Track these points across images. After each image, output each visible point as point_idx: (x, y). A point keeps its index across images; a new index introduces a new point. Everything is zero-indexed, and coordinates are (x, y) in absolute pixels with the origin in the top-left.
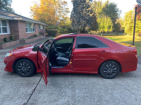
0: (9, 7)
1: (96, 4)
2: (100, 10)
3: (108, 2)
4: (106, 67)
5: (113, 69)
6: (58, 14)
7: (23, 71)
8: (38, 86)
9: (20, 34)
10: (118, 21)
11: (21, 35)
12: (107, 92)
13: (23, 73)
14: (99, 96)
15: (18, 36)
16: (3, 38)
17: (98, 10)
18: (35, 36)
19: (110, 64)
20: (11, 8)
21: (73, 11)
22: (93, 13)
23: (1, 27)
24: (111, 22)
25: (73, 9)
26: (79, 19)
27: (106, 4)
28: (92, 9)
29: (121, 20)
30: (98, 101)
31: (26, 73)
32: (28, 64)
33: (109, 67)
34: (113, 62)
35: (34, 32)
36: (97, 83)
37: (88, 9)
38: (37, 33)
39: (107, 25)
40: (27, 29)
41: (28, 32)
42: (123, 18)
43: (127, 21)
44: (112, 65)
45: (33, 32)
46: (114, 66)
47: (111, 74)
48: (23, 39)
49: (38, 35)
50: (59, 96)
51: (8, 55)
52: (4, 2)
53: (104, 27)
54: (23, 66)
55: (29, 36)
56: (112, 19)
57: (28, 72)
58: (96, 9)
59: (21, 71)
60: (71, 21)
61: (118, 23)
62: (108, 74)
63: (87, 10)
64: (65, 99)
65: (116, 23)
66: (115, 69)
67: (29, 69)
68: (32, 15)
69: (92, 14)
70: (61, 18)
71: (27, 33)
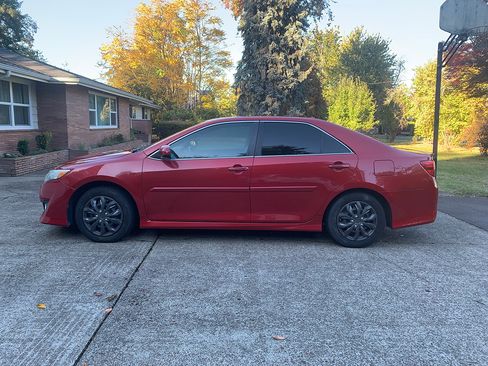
0: (26, 45)
1: (320, 39)
2: (334, 61)
3: (359, 33)
4: (345, 210)
5: (365, 216)
6: (194, 71)
7: (100, 224)
8: (146, 261)
9: (70, 129)
10: (392, 95)
11: (73, 134)
12: (348, 274)
13: (98, 229)
14: (325, 282)
15: (66, 135)
16: (15, 140)
17: (325, 61)
18: (119, 139)
19: (358, 203)
20: (34, 49)
21: (244, 60)
22: (310, 69)
23: (12, 104)
24: (370, 99)
25: (244, 53)
26: (264, 88)
27: (352, 41)
28: (307, 54)
29: (401, 92)
30: (319, 293)
31: (107, 230)
32: (113, 202)
33: (355, 212)
34: (367, 197)
35: (116, 127)
36: (318, 255)
37: (293, 56)
38: (125, 131)
39: (358, 109)
40: (92, 114)
41: (97, 127)
42: (409, 86)
43: (421, 95)
44: (363, 206)
45: (111, 127)
46: (370, 207)
47: (361, 234)
48: (81, 147)
49: (129, 138)
50: (210, 283)
51: (55, 174)
52: (10, 30)
53: (346, 115)
54: (99, 207)
55: (99, 138)
56: (372, 88)
57: (115, 226)
58: (322, 58)
59: (91, 223)
60: (236, 94)
61: (392, 102)
62: (352, 234)
63: (290, 57)
64: (227, 288)
65: (386, 103)
66: (372, 216)
67: (118, 216)
68: (107, 74)
69: (308, 72)
70: (204, 86)
71: (91, 127)
